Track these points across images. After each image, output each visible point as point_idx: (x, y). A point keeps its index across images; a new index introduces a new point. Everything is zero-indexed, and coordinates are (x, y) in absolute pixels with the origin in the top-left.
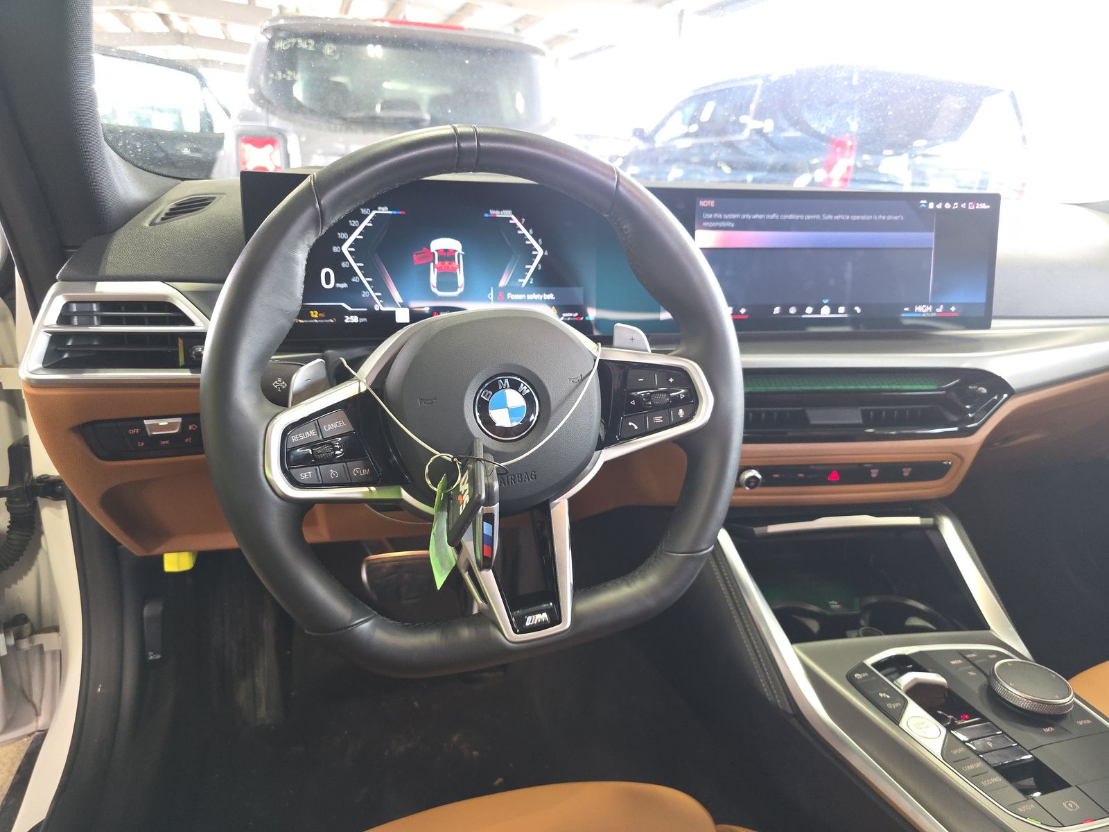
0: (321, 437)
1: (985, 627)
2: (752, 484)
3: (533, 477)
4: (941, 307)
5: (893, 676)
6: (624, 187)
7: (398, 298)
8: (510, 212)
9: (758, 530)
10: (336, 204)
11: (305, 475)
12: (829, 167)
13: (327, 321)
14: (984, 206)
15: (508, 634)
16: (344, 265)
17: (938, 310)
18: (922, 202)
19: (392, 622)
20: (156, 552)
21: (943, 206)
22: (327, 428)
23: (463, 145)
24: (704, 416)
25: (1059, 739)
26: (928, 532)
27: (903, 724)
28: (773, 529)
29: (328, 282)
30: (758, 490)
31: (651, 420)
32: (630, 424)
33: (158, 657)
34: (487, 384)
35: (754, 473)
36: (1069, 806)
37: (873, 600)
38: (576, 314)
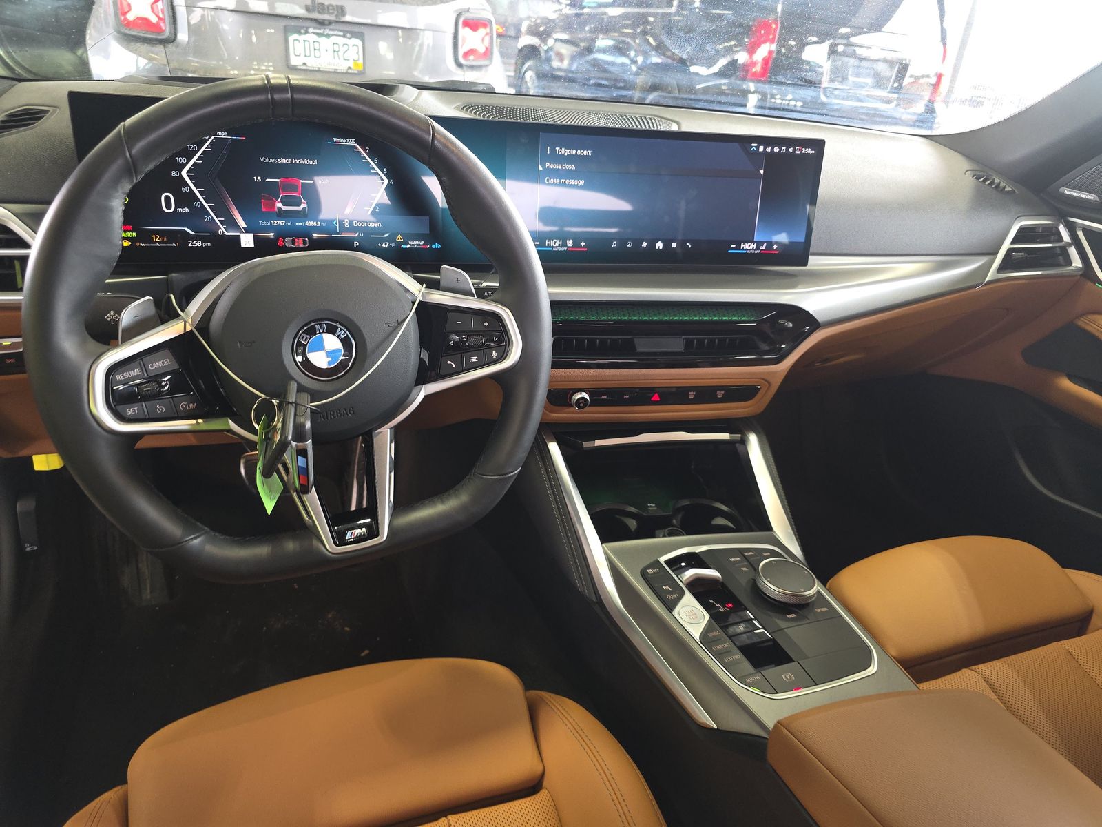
0: (146, 375)
1: (768, 528)
2: (582, 405)
3: (352, 412)
4: (765, 244)
5: (678, 572)
6: (439, 141)
7: (242, 224)
8: (354, 140)
9: (586, 444)
10: (148, 152)
11: (131, 411)
12: (752, 50)
13: (169, 245)
14: (809, 151)
15: (330, 545)
16: (184, 189)
17: (761, 248)
18: (753, 145)
19: (223, 537)
20: (24, 453)
21: (772, 149)
22: (152, 367)
23: (276, 97)
24: (513, 357)
25: (799, 623)
26: (737, 445)
27: (675, 612)
28: (599, 443)
29: (169, 206)
30: (587, 409)
31: (468, 360)
32: (449, 362)
33: (35, 548)
34: (305, 328)
35: (584, 395)
36: (786, 678)
37: (686, 502)
38: (423, 242)
